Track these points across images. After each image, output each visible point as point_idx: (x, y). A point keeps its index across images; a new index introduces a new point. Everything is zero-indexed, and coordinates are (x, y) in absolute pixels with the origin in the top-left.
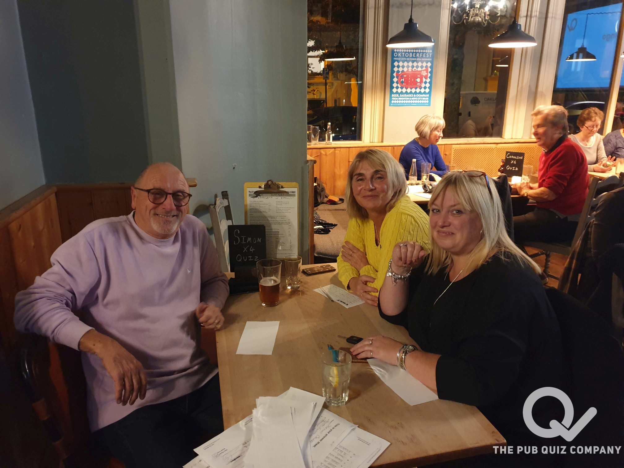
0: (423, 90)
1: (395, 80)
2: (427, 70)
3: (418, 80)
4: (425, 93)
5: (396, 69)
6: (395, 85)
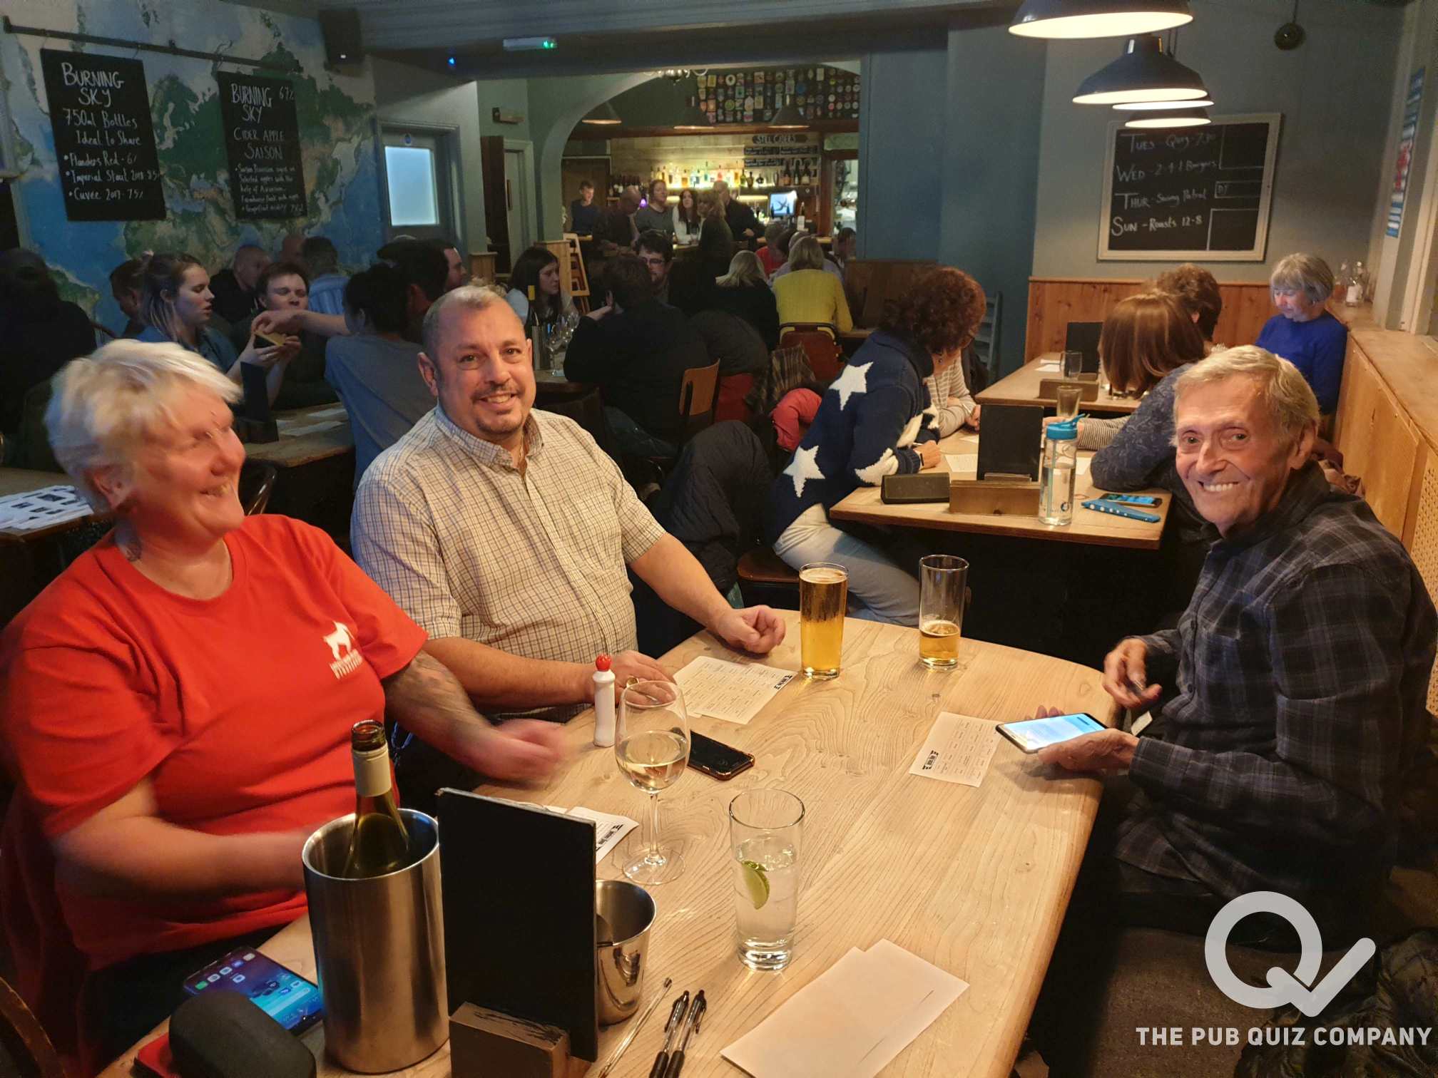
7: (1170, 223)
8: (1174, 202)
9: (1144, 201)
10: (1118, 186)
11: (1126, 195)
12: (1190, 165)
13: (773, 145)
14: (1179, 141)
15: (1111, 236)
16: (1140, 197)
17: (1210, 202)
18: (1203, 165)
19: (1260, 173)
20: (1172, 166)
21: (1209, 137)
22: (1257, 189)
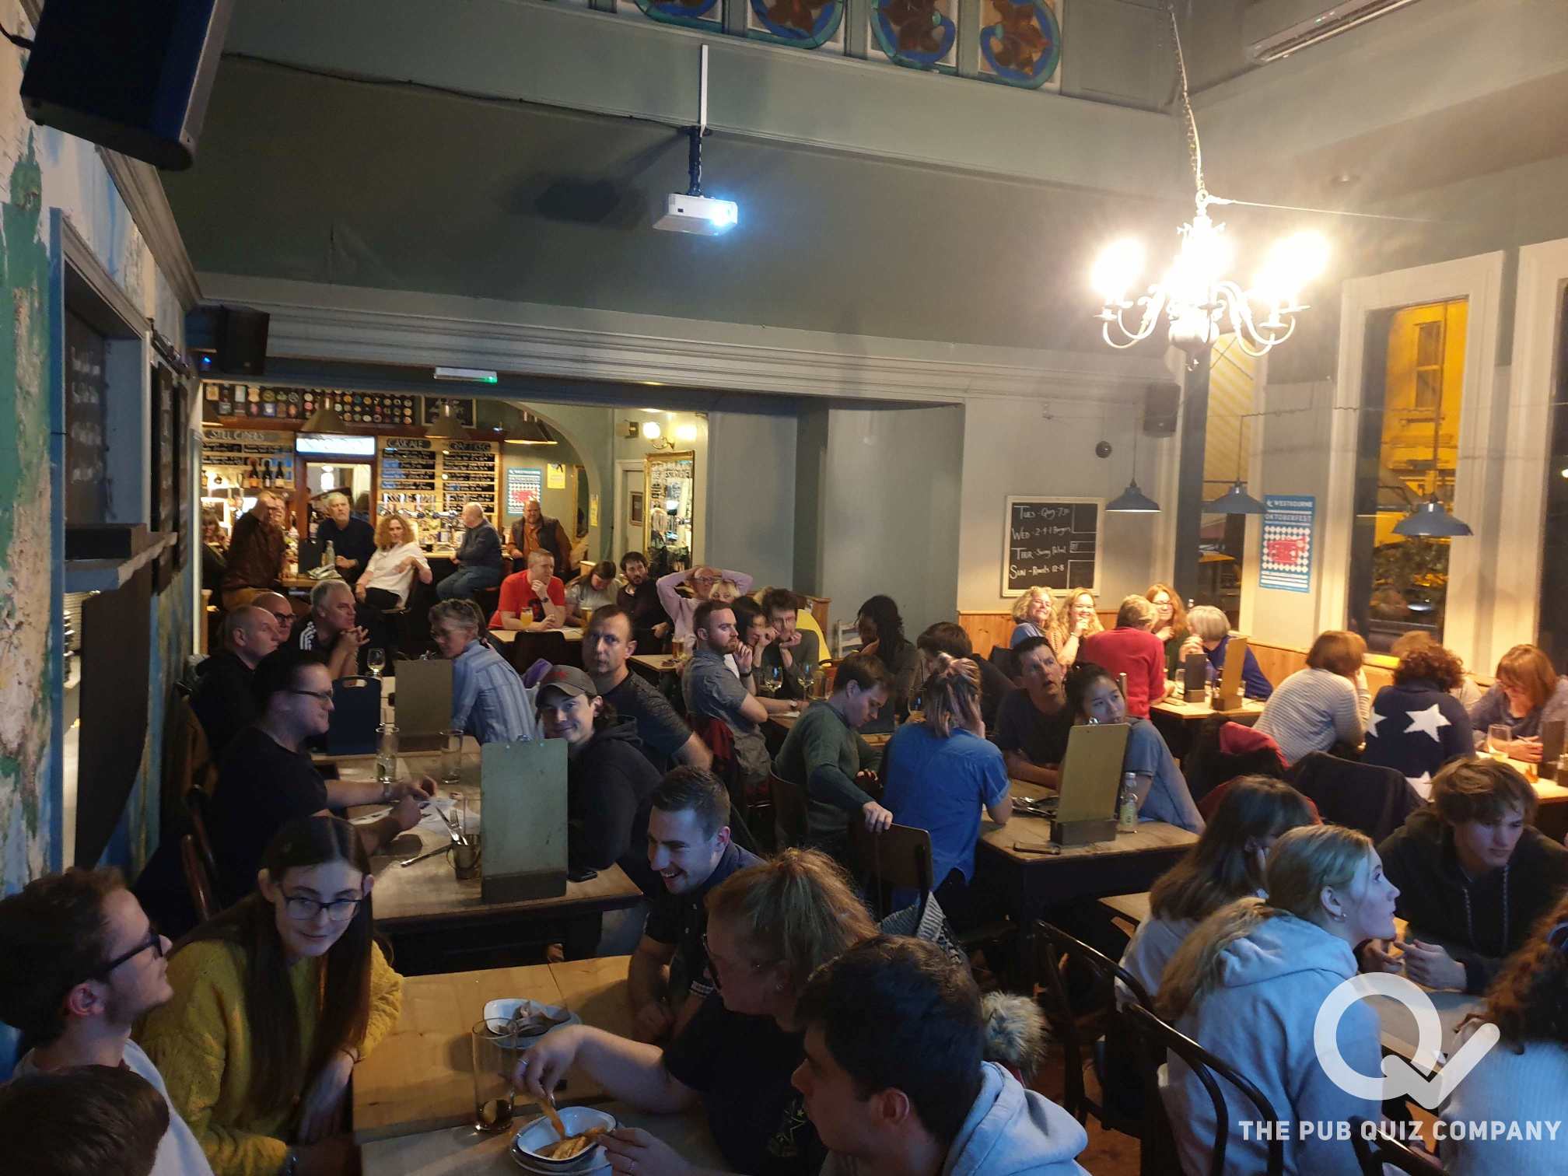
0: (1299, 569)
1: (1266, 551)
2: (1303, 540)
3: (1293, 553)
4: (1301, 573)
5: (1267, 536)
6: (1265, 558)
7: (1045, 570)
8: (1047, 555)
9: (1030, 554)
10: (1013, 543)
11: (1018, 549)
12: (1056, 530)
13: (233, 442)
14: (1049, 512)
15: (1010, 579)
16: (1027, 551)
17: (1068, 556)
18: (1063, 529)
19: (1093, 537)
20: (1045, 530)
21: (1067, 511)
22: (1092, 547)
